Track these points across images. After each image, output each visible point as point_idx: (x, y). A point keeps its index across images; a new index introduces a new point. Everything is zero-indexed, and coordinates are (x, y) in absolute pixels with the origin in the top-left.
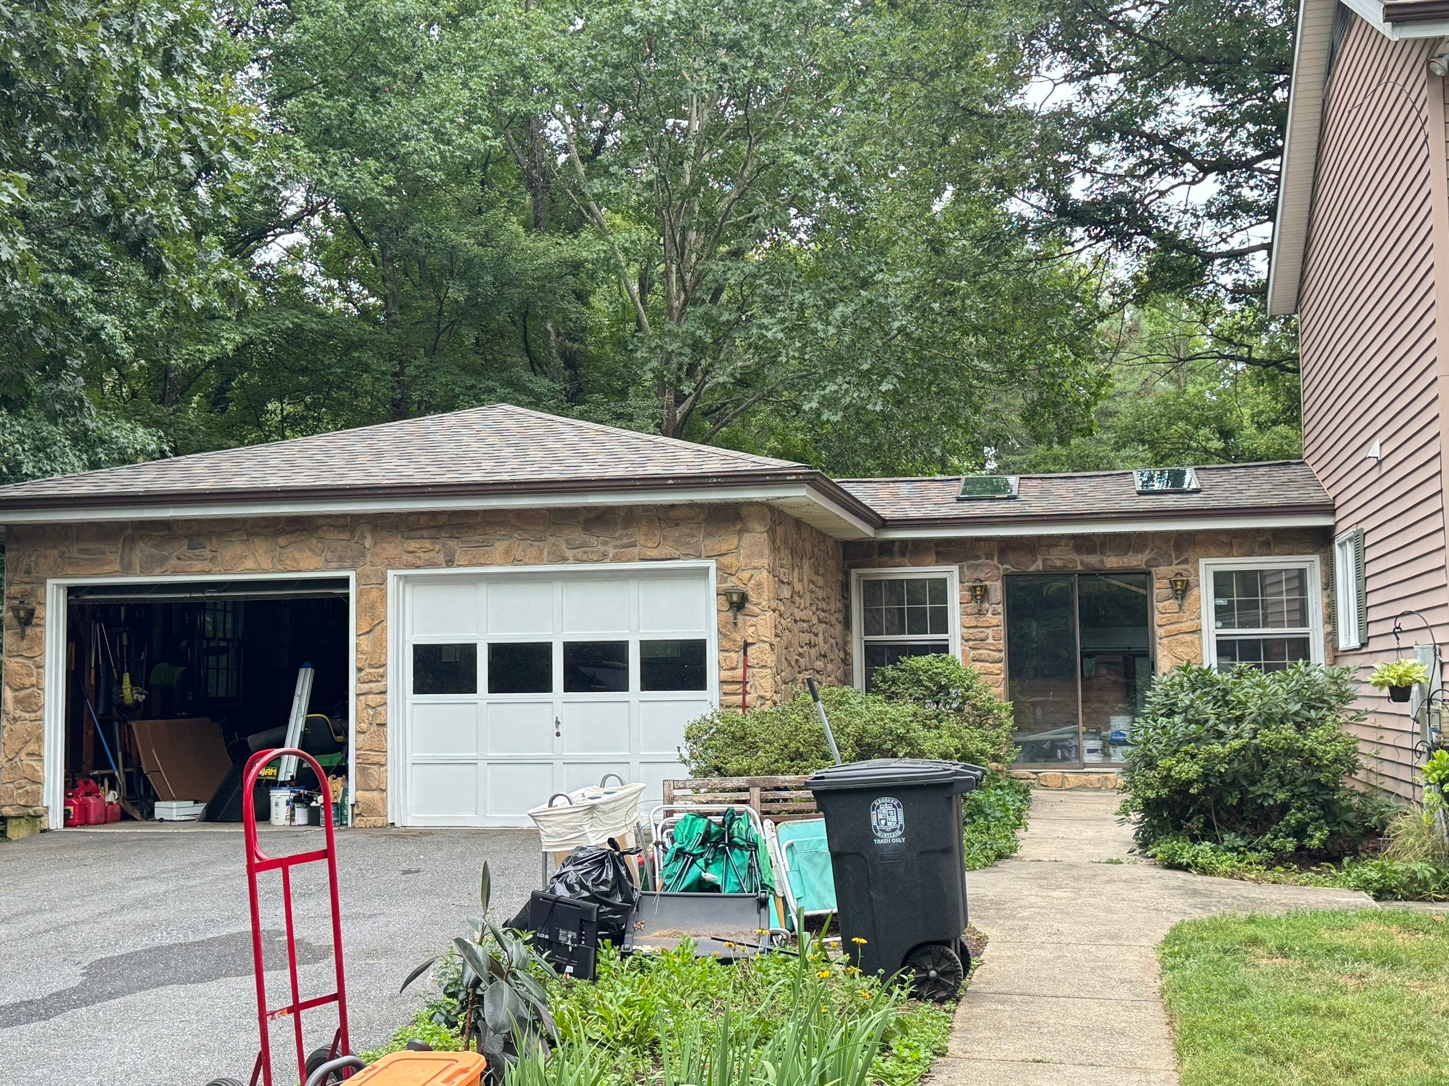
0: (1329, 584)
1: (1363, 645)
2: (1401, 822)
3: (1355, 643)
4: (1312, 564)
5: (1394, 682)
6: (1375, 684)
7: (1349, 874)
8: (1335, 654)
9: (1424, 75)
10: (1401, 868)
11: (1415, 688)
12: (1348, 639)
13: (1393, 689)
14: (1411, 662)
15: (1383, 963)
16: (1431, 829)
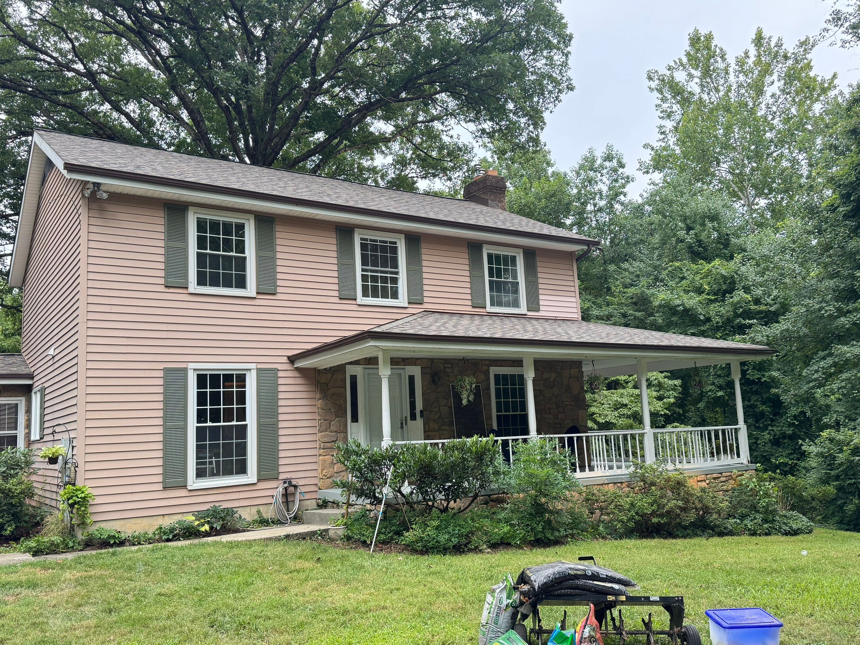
0: (28, 411)
1: (41, 438)
2: (49, 519)
3: (38, 438)
4: (21, 402)
5: (51, 456)
6: (42, 457)
7: (22, 545)
8: (29, 443)
9: (80, 196)
10: (46, 540)
11: (60, 458)
12: (35, 435)
13: (50, 459)
14: (59, 446)
15: (29, 587)
16: (63, 521)
